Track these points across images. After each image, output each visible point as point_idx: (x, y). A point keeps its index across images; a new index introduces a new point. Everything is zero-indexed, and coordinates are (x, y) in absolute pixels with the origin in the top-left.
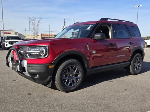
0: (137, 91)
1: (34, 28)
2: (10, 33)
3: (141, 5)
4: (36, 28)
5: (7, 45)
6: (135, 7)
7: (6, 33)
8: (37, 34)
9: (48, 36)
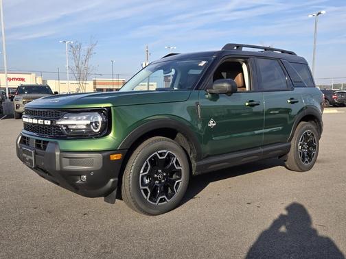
1: (78, 67)
3: (323, 12)
4: (82, 68)
7: (14, 79)
8: (85, 82)
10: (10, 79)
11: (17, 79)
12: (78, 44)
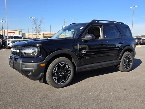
0: (135, 91)
1: (36, 28)
2: (14, 33)
3: (136, 6)
4: (38, 28)
5: (9, 44)
6: (131, 8)
7: (10, 32)
8: (39, 34)
9: (49, 35)
10: (9, 33)
11: (11, 33)
12: (36, 19)
